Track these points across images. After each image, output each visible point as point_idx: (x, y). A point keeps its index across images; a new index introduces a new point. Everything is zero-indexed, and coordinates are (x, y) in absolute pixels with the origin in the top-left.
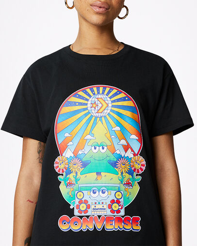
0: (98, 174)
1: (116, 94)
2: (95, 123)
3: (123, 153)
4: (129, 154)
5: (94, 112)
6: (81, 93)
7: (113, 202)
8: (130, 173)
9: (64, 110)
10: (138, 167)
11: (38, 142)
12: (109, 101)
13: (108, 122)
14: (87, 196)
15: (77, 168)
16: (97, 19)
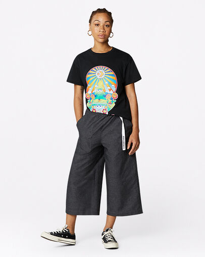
0: (99, 99)
1: (107, 70)
2: (99, 81)
3: (109, 92)
4: (111, 92)
5: (98, 77)
6: (94, 69)
7: (104, 110)
8: (111, 99)
9: (88, 76)
10: (115, 97)
11: (80, 86)
12: (104, 72)
13: (103, 80)
14: (95, 107)
15: (93, 97)
16: (101, 40)
